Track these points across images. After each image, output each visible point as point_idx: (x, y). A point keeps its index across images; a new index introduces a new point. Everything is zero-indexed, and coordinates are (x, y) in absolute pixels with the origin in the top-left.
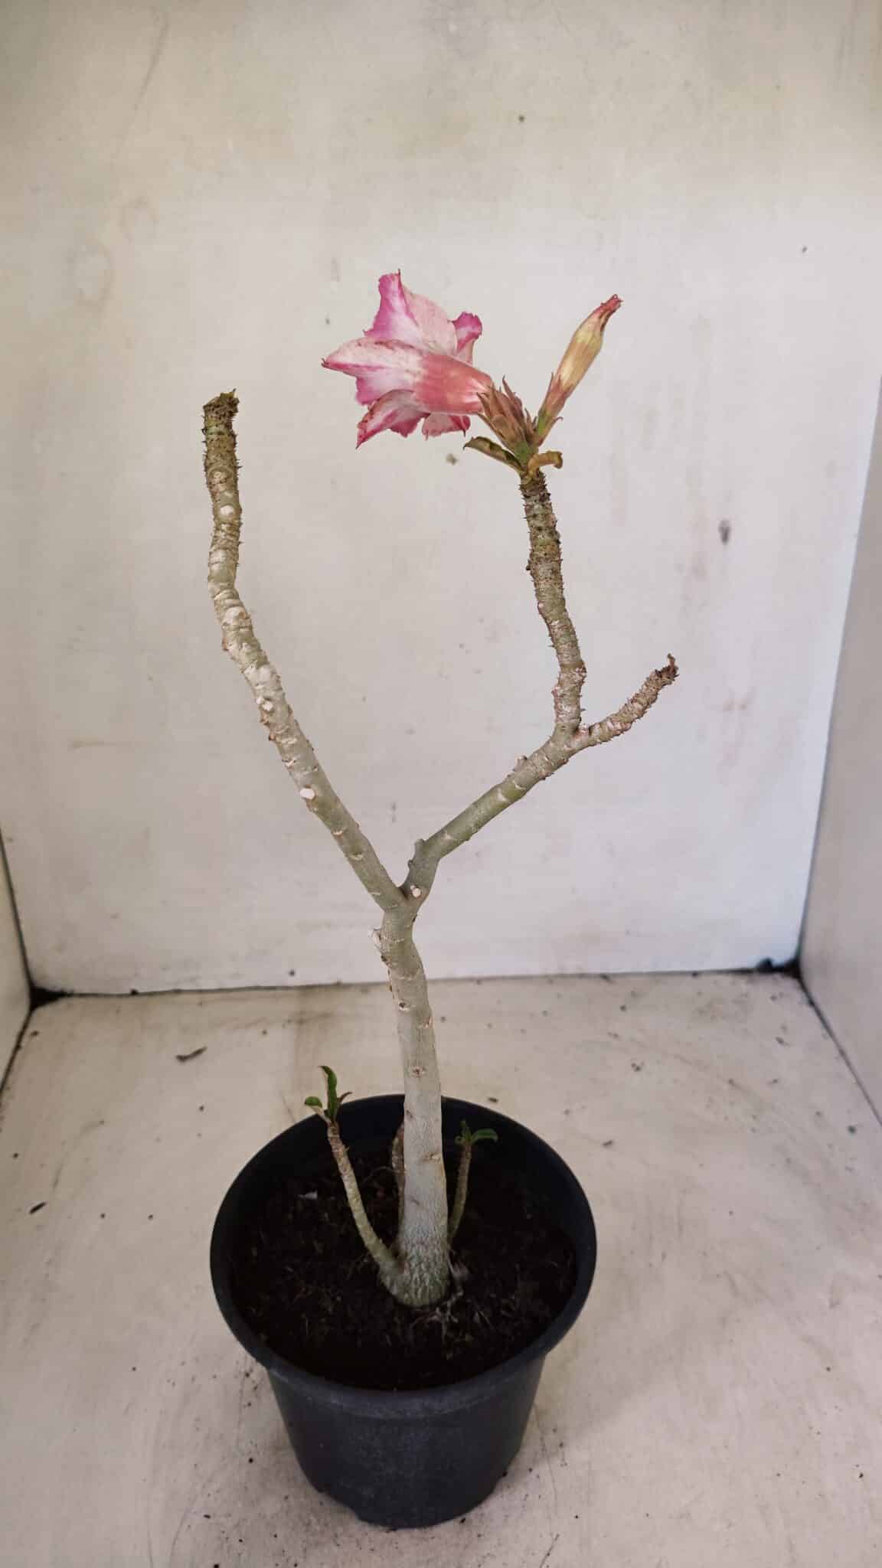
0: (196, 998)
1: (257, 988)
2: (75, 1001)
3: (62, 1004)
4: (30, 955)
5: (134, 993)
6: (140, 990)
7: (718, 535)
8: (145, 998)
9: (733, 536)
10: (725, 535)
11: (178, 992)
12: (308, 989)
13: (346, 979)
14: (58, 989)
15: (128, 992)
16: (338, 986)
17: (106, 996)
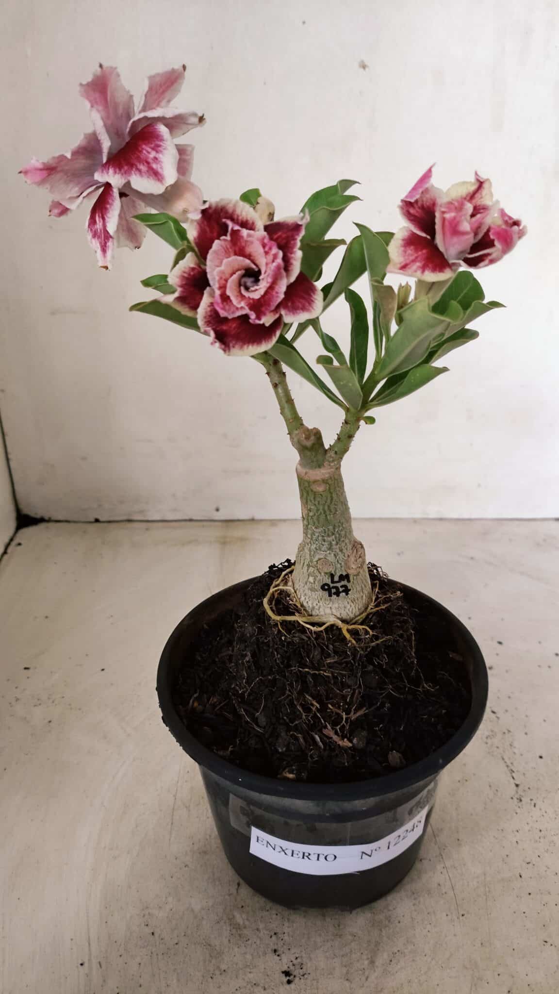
0: (144, 525)
1: (191, 520)
2: (50, 525)
3: (42, 526)
5: (97, 521)
8: (106, 524)
11: (130, 521)
12: (229, 522)
14: (38, 516)
17: (75, 522)
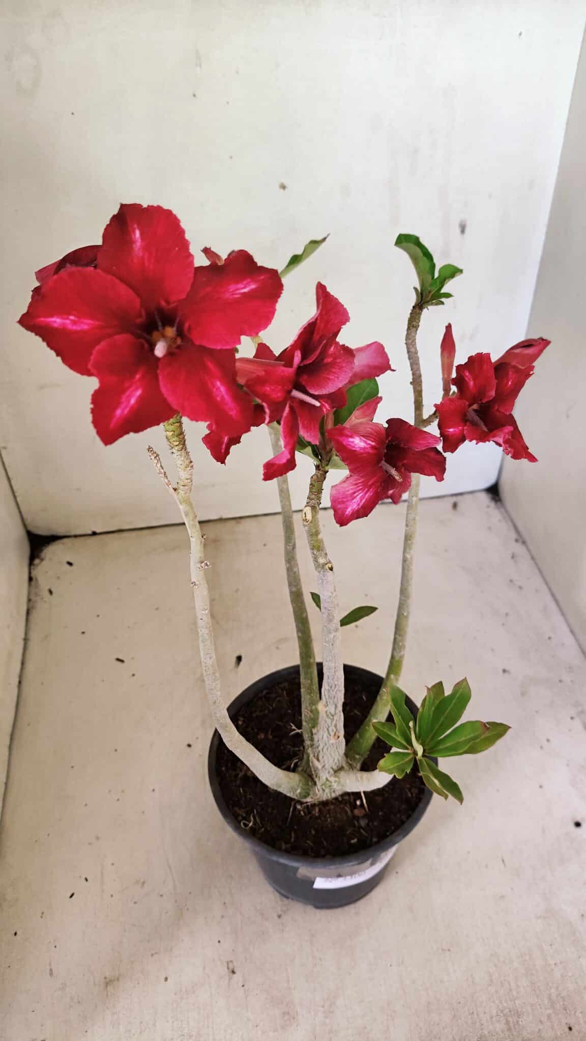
4: (25, 516)
6: (98, 531)
7: (458, 230)
9: (467, 230)
10: (463, 229)
13: (224, 517)
15: (90, 532)
16: (221, 520)
